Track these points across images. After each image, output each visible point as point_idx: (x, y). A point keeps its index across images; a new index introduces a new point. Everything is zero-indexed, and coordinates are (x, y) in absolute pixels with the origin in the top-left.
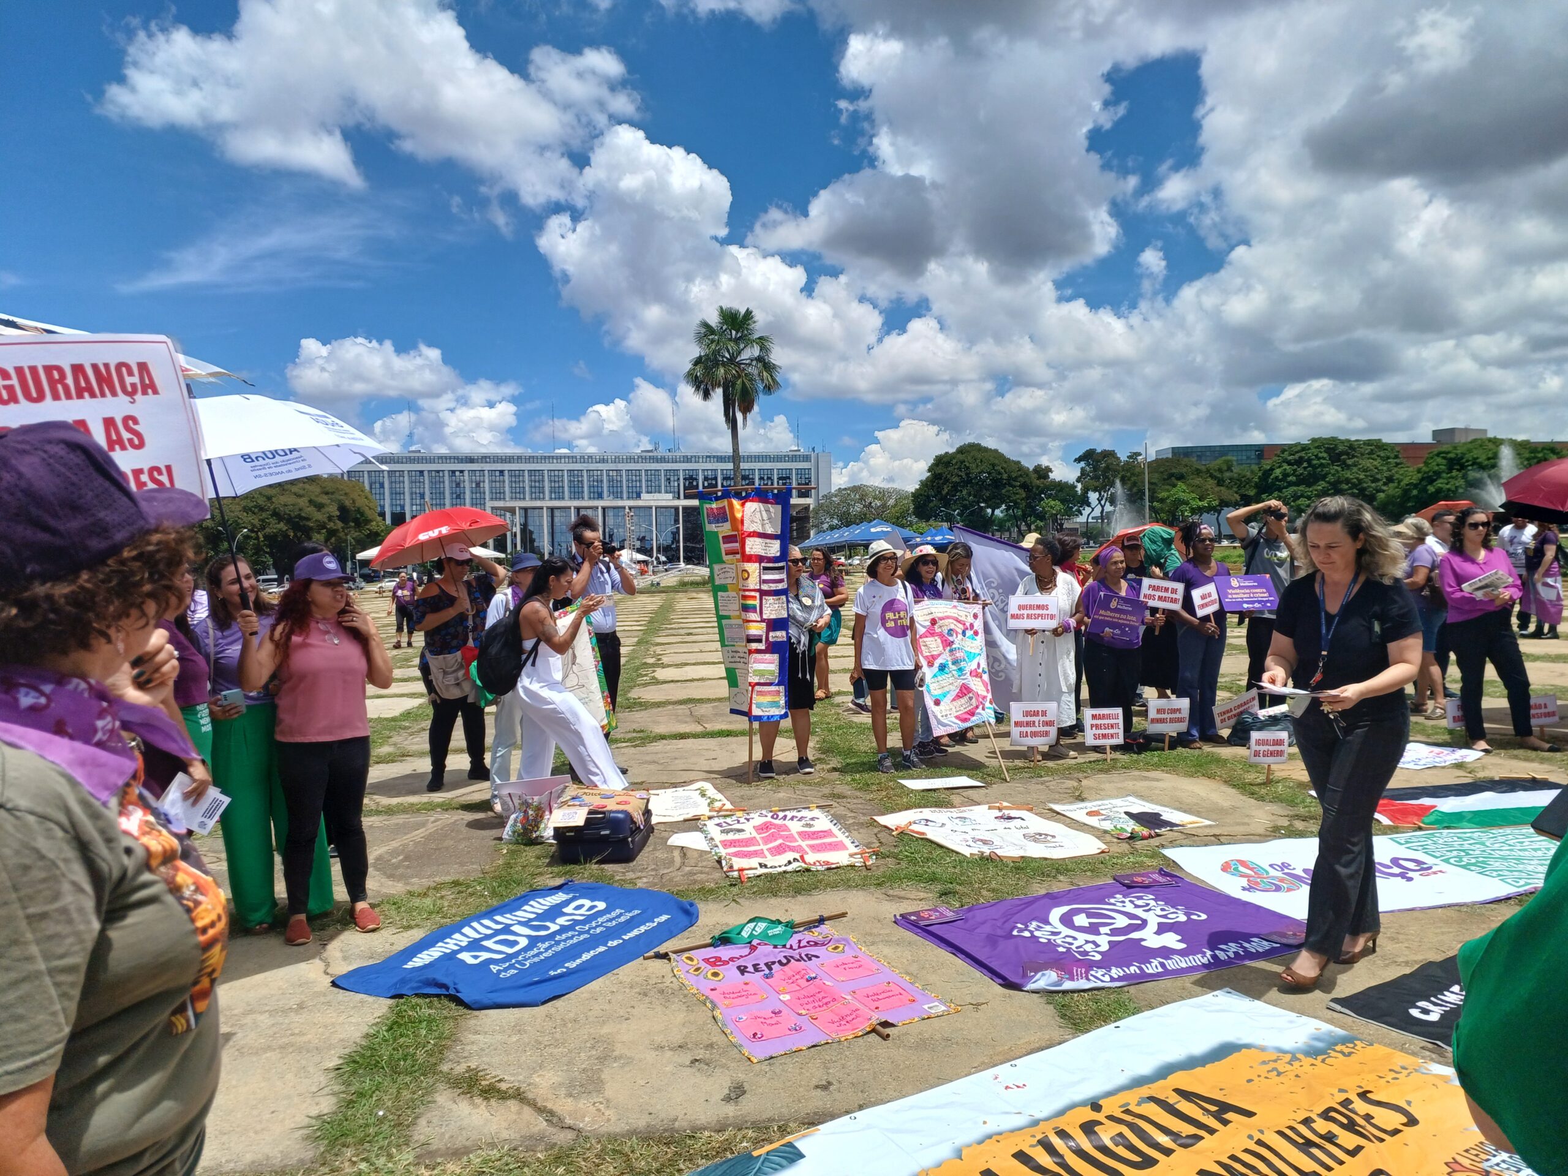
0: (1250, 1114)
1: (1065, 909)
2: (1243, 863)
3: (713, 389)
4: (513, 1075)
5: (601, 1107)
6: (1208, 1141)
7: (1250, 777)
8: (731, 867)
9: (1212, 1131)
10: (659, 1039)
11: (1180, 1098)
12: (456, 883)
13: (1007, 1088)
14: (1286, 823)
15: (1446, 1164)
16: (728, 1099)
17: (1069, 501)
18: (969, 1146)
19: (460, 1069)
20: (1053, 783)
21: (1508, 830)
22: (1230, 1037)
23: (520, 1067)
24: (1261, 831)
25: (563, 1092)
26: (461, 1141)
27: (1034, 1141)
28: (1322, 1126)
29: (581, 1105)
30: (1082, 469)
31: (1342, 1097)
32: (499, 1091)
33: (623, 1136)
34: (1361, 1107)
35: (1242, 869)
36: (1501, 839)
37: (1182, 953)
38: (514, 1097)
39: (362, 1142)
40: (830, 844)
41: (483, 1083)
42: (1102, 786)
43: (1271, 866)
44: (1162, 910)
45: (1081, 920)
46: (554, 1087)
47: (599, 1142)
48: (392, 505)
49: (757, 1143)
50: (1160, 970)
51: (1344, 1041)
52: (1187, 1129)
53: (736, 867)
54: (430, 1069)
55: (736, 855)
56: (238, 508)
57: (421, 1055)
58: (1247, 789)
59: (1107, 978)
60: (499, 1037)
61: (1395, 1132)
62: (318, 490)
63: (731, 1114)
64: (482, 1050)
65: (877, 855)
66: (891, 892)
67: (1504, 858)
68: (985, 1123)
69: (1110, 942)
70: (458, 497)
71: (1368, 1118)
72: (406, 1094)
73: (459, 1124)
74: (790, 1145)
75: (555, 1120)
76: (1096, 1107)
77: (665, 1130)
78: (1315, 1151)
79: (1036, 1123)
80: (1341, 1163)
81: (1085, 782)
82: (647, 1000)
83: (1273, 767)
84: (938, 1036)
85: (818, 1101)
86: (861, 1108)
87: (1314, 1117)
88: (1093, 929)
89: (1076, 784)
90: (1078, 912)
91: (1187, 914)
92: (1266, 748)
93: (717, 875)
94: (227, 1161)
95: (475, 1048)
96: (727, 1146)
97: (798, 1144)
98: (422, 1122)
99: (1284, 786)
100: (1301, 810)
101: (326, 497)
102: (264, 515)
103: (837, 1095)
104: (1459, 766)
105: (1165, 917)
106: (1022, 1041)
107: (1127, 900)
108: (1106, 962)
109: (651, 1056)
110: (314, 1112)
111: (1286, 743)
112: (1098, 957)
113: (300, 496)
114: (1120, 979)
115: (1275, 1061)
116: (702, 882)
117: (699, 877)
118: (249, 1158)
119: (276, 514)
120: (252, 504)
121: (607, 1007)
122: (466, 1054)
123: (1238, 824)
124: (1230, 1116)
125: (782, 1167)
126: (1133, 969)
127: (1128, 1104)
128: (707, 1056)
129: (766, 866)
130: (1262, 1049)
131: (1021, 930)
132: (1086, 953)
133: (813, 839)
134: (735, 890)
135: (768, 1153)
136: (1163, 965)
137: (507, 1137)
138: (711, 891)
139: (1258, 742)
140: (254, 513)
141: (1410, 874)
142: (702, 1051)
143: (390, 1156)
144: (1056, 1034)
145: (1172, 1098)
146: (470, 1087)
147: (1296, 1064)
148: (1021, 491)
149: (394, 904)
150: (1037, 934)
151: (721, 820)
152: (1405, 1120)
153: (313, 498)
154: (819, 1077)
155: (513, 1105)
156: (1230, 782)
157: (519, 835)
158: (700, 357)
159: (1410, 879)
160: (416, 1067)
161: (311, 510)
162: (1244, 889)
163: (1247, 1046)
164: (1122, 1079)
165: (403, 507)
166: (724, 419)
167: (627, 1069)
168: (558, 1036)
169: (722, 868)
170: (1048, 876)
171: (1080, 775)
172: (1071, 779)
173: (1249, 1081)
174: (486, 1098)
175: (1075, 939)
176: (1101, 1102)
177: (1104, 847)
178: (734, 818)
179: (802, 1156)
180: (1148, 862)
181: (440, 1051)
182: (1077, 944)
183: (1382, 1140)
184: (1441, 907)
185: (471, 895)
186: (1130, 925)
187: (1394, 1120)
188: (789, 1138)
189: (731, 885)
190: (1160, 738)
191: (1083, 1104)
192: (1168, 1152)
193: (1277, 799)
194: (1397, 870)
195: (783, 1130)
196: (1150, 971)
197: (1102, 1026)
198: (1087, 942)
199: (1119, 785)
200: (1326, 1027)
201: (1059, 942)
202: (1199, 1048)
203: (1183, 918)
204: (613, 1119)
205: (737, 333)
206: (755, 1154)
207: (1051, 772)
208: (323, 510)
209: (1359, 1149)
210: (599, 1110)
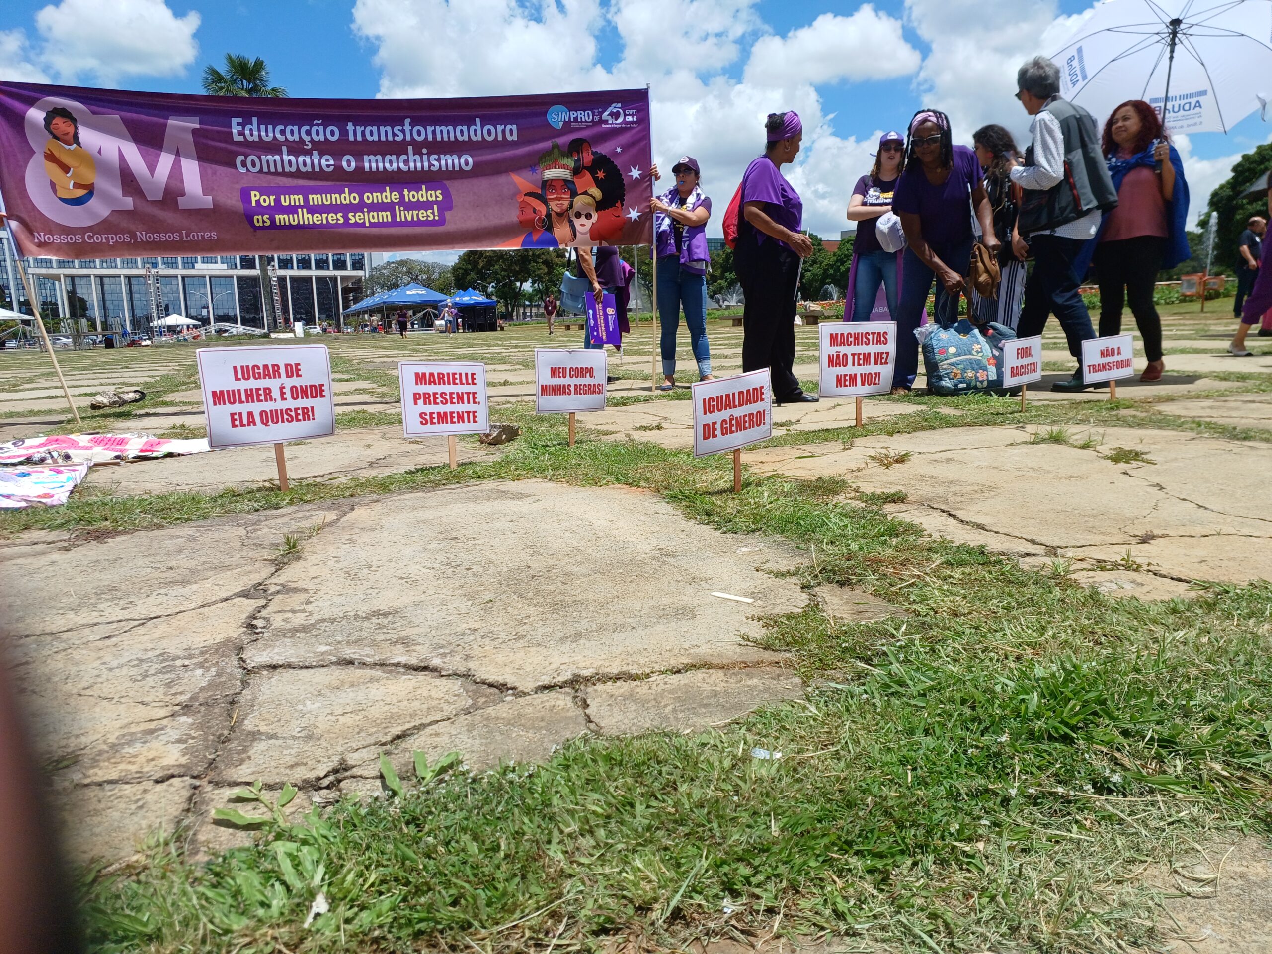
58: (698, 505)
156: (663, 491)
193: (764, 527)
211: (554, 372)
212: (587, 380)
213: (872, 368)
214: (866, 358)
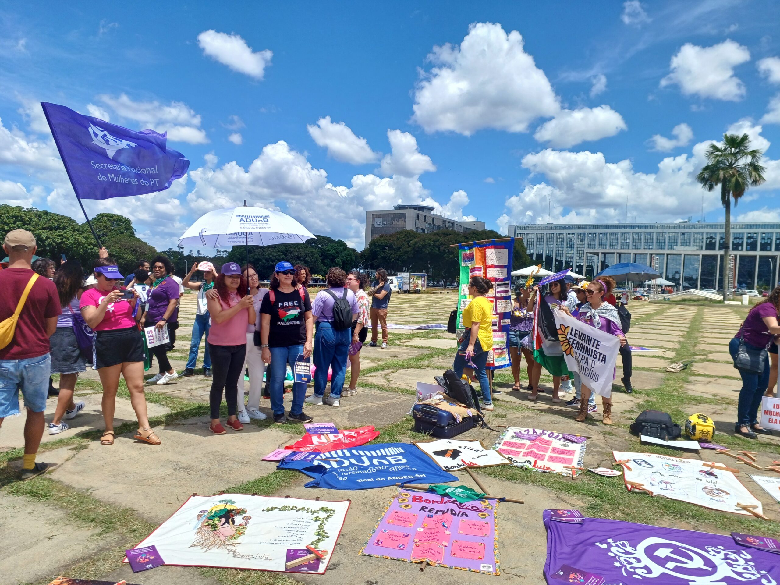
3: (716, 184)
40: (564, 459)
44: (745, 569)
48: (537, 250)
65: (582, 472)
90: (669, 546)
105: (740, 574)
107: (723, 552)
132: (633, 574)
133: (558, 453)
150: (613, 549)
158: (708, 166)
166: (721, 202)
175: (639, 561)
177: (759, 512)
182: (635, 565)
186: (700, 569)
198: (644, 567)
201: (622, 559)
205: (736, 149)
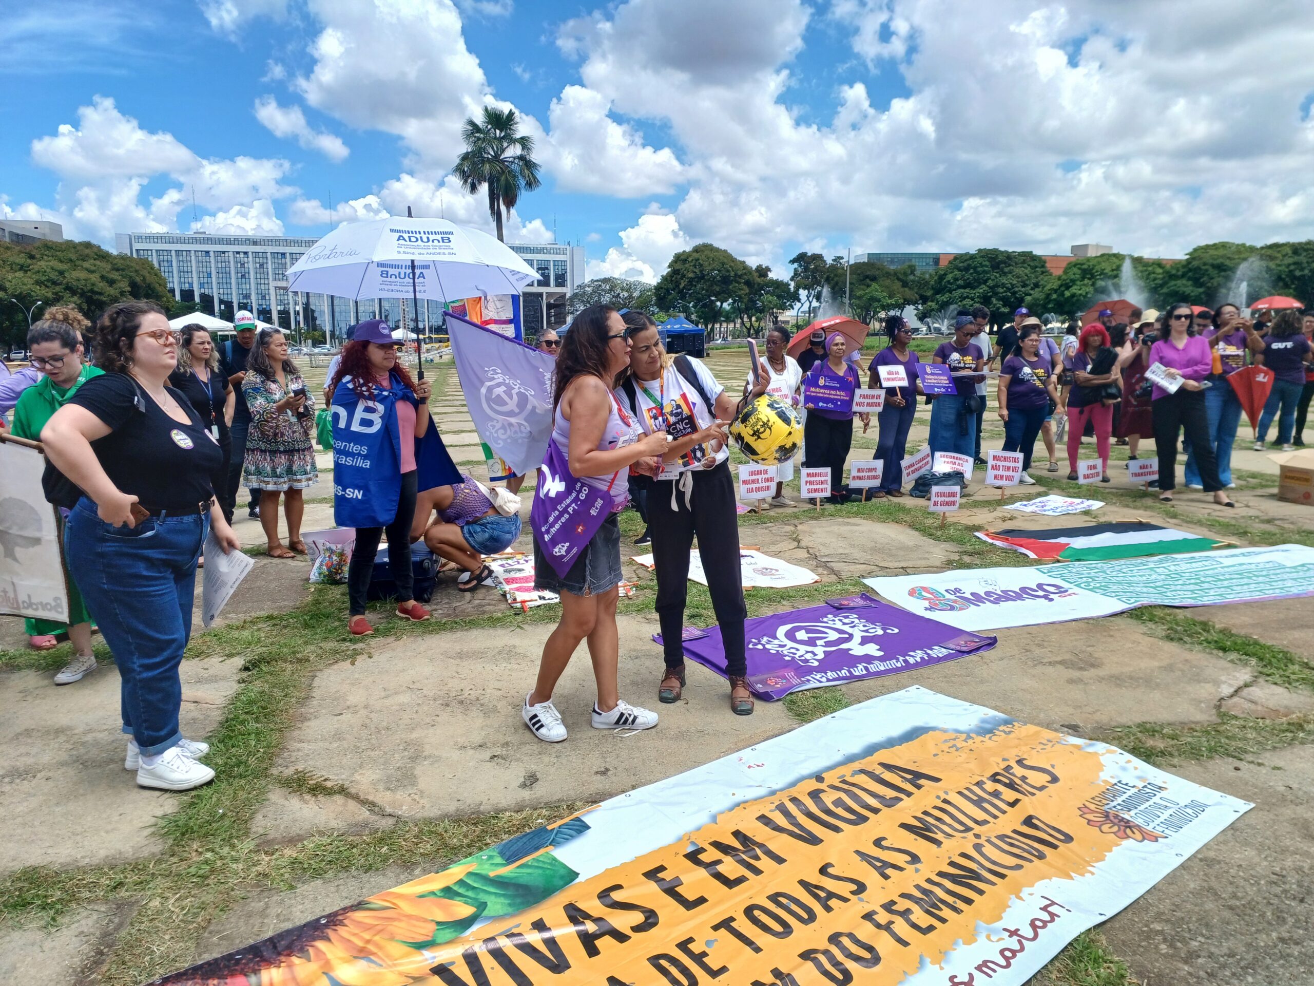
0: (937, 780)
1: (789, 627)
2: (925, 589)
3: (480, 183)
4: (337, 775)
5: (416, 797)
6: (906, 802)
7: (929, 521)
8: (515, 599)
9: (909, 794)
10: (461, 741)
11: (884, 770)
12: (270, 618)
13: (749, 767)
14: (957, 558)
15: (1079, 809)
16: (524, 786)
17: (784, 298)
18: (722, 813)
19: (289, 772)
20: (776, 528)
21: (1122, 562)
22: (919, 723)
23: (342, 767)
24: (938, 564)
25: (381, 787)
26: (295, 831)
27: (773, 807)
28: (990, 786)
29: (398, 797)
30: (795, 270)
31: (1003, 765)
32: (325, 788)
33: (436, 820)
34: (1018, 771)
35: (924, 594)
36: (1117, 568)
37: (881, 659)
38: (339, 793)
39: (206, 835)
41: (310, 782)
42: (814, 530)
43: (947, 591)
44: (864, 626)
45: (802, 635)
46: (374, 783)
47: (416, 825)
48: (180, 283)
49: (550, 819)
50: (865, 672)
51: (1006, 722)
52: (890, 793)
53: (519, 600)
54: (262, 773)
55: (518, 589)
56: (31, 281)
57: (252, 761)
58: (926, 532)
59: (824, 679)
60: (321, 744)
61: (1042, 788)
62: (109, 267)
63: (527, 798)
64: (308, 755)
65: (637, 587)
66: (649, 616)
67: (1119, 583)
68: (734, 794)
69: (825, 652)
70: (243, 276)
71: (1024, 778)
72: (242, 795)
73: (291, 816)
74: (578, 819)
75: (376, 809)
76: (820, 779)
77: (473, 813)
78: (986, 805)
79: (773, 793)
80: (1004, 812)
81: (800, 527)
82: (449, 709)
83: (947, 515)
84: (693, 729)
85: (599, 784)
86: (634, 787)
87: (985, 779)
88: (811, 642)
89: (793, 529)
90: (799, 629)
91: (884, 629)
92: (943, 499)
93: (503, 606)
94: (82, 857)
95: (300, 754)
96: (525, 823)
97: (585, 819)
98: (259, 817)
99: (955, 529)
100: (969, 548)
101: (117, 273)
102: (58, 289)
103: (614, 779)
104: (1086, 513)
105: (867, 631)
106: (759, 731)
107: (836, 619)
108: (824, 667)
109: (455, 755)
110: (160, 813)
111: (958, 495)
112: (816, 664)
113: (92, 272)
114: (834, 680)
115: (954, 739)
116: (491, 612)
117: (487, 608)
118: (102, 853)
119: (68, 288)
120: (44, 278)
121: (415, 716)
122: (293, 759)
123: (920, 559)
124: (922, 782)
125: (572, 836)
126: (844, 673)
127: (844, 776)
128: (504, 752)
129: (544, 598)
130: (945, 731)
131: (755, 644)
132: (807, 661)
134: (519, 618)
135: (560, 827)
136: (866, 669)
137: (336, 826)
138: (498, 620)
139: (937, 495)
140: (46, 286)
141: (1052, 596)
142: (499, 749)
143: (233, 846)
144: (786, 724)
145: (879, 770)
146: (300, 786)
147: (970, 741)
148: (745, 287)
149: (215, 636)
150: (768, 646)
151: (504, 562)
152: (1049, 778)
153: (104, 273)
154: (599, 765)
155: (339, 799)
156: (912, 526)
157: (325, 577)
158: (467, 153)
159: (1051, 600)
160: (249, 772)
161: (101, 285)
162: (926, 609)
163: (933, 729)
164: (838, 757)
165: (191, 284)
166: (490, 212)
167: (436, 765)
168: (373, 741)
169: (507, 601)
170: (774, 601)
171: (796, 522)
172: (789, 525)
173: (935, 755)
174: (314, 795)
175: (798, 650)
176: (823, 775)
177: (817, 578)
178: (515, 560)
179: (588, 827)
180: (852, 589)
181: (270, 757)
182: (799, 653)
183: (1033, 794)
184: (1074, 620)
185: (285, 627)
186: (840, 638)
187: (1043, 779)
188: (576, 814)
189: (515, 614)
190: (859, 491)
191: (809, 777)
192: (876, 811)
193: (950, 539)
194: (1041, 593)
195: (571, 808)
196: (857, 673)
197: (821, 717)
198: (807, 652)
199: (827, 529)
200: (992, 713)
201: (785, 652)
202: (896, 731)
203: (880, 632)
204: (427, 806)
205: (501, 131)
206: (549, 828)
207: (773, 519)
208: (115, 286)
209: (1017, 801)
210: (414, 800)
211: (859, 470)
212: (873, 473)
213: (1011, 473)
214: (1009, 468)
